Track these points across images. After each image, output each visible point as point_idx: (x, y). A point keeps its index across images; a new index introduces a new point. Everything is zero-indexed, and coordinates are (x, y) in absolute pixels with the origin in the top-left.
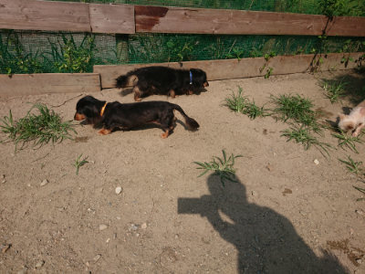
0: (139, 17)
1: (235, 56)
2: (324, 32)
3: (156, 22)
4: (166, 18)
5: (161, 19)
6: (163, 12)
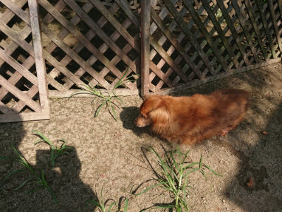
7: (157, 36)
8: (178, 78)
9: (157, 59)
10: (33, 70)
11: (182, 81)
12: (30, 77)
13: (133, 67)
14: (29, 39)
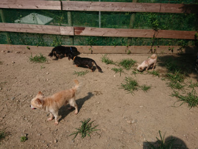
0: (75, 30)
1: (114, 45)
2: (154, 36)
3: (81, 32)
4: (85, 31)
5: (83, 31)
6: (83, 29)
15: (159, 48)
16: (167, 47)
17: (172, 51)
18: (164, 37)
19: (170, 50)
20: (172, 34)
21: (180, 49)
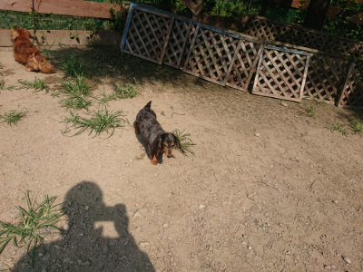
2: (33, 9)
7: (351, 79)
8: (354, 102)
9: (348, 89)
10: (301, 83)
11: (356, 105)
12: (299, 85)
13: (335, 91)
14: (303, 72)
15: (51, 35)
16: (67, 32)
17: (78, 40)
18: (55, 13)
19: (73, 38)
20: (68, 7)
21: (91, 36)
